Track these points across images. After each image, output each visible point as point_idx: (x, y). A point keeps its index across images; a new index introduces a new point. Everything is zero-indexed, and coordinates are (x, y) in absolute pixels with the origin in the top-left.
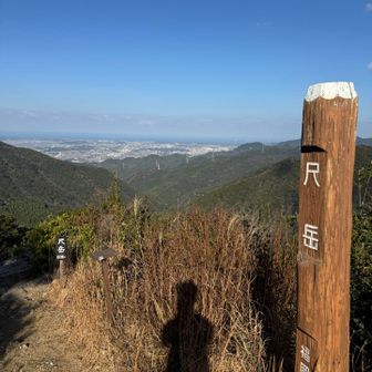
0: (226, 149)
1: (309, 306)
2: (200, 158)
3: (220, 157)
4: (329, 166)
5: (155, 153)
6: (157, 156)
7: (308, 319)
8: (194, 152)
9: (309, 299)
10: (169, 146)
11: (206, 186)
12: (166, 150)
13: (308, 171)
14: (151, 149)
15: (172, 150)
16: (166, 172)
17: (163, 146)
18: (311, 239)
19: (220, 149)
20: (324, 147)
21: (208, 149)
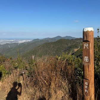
0: (30, 41)
1: (87, 74)
2: (22, 43)
3: (28, 43)
4: (90, 44)
5: (8, 43)
6: (9, 44)
7: (87, 76)
8: (20, 42)
9: (87, 72)
10: (12, 41)
11: (24, 51)
12: (12, 42)
13: (85, 46)
14: (7, 42)
15: (13, 42)
16: (12, 48)
17: (10, 41)
18: (87, 60)
19: (28, 41)
20: (89, 40)
21: (24, 41)
